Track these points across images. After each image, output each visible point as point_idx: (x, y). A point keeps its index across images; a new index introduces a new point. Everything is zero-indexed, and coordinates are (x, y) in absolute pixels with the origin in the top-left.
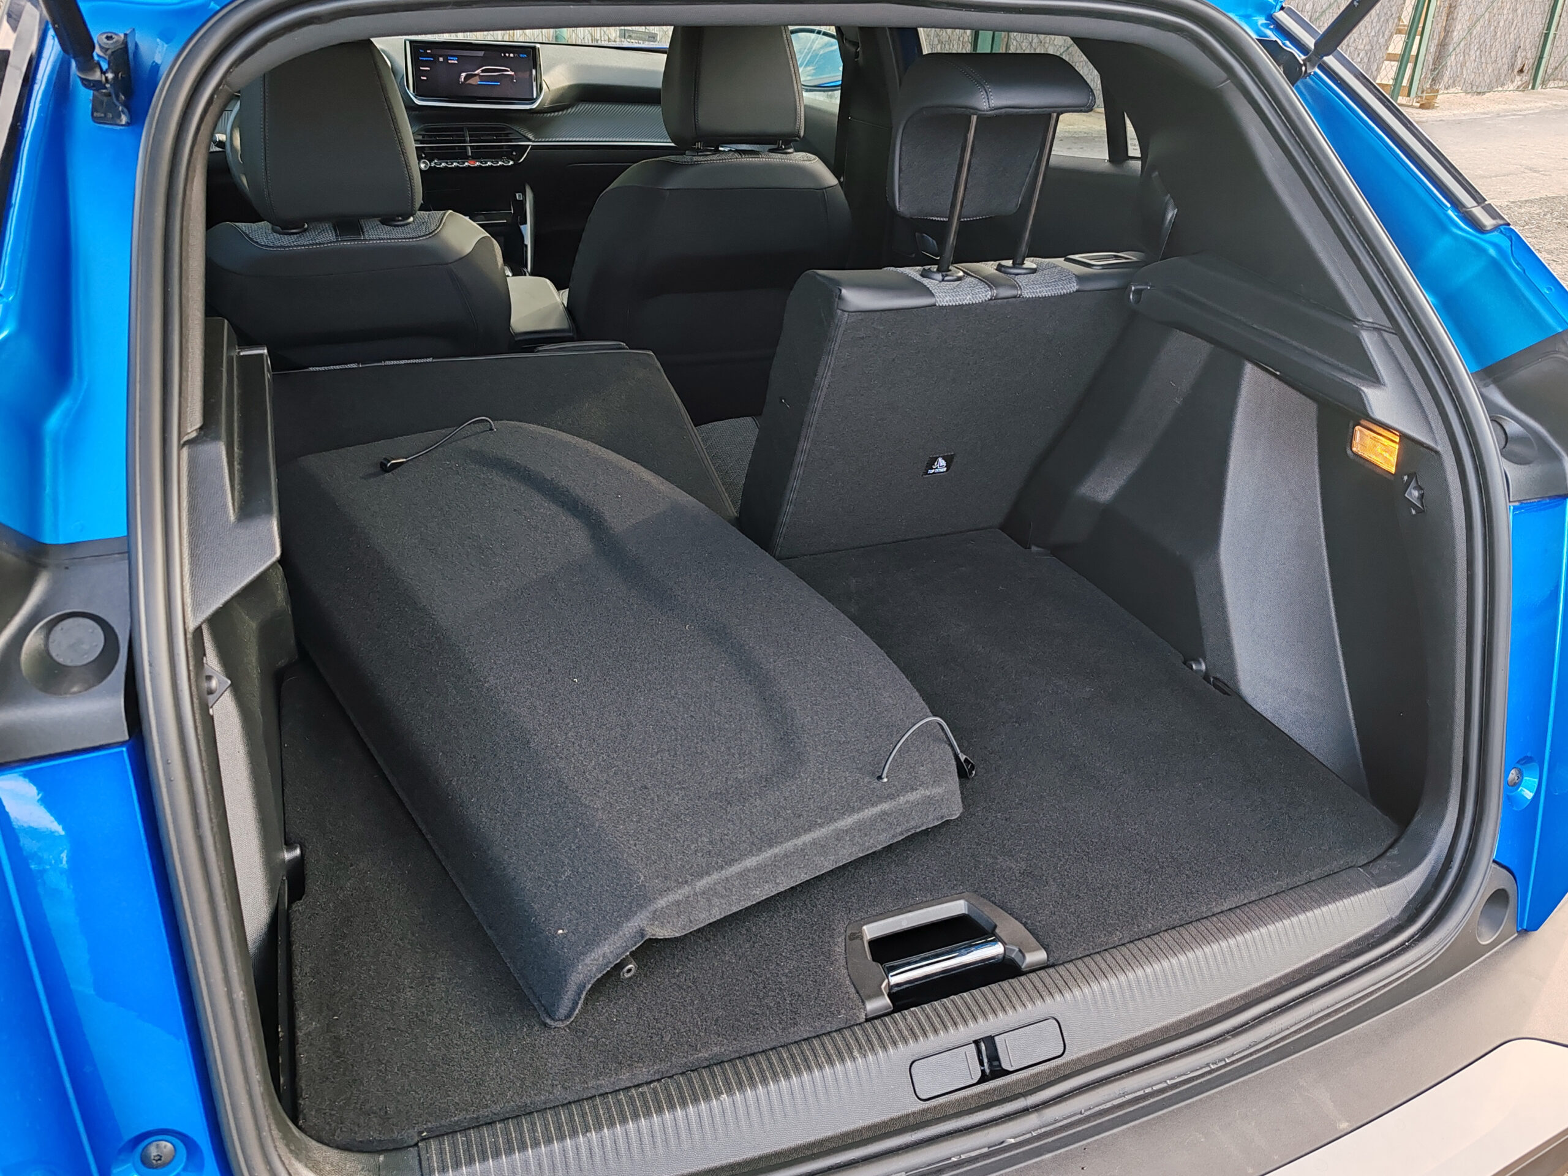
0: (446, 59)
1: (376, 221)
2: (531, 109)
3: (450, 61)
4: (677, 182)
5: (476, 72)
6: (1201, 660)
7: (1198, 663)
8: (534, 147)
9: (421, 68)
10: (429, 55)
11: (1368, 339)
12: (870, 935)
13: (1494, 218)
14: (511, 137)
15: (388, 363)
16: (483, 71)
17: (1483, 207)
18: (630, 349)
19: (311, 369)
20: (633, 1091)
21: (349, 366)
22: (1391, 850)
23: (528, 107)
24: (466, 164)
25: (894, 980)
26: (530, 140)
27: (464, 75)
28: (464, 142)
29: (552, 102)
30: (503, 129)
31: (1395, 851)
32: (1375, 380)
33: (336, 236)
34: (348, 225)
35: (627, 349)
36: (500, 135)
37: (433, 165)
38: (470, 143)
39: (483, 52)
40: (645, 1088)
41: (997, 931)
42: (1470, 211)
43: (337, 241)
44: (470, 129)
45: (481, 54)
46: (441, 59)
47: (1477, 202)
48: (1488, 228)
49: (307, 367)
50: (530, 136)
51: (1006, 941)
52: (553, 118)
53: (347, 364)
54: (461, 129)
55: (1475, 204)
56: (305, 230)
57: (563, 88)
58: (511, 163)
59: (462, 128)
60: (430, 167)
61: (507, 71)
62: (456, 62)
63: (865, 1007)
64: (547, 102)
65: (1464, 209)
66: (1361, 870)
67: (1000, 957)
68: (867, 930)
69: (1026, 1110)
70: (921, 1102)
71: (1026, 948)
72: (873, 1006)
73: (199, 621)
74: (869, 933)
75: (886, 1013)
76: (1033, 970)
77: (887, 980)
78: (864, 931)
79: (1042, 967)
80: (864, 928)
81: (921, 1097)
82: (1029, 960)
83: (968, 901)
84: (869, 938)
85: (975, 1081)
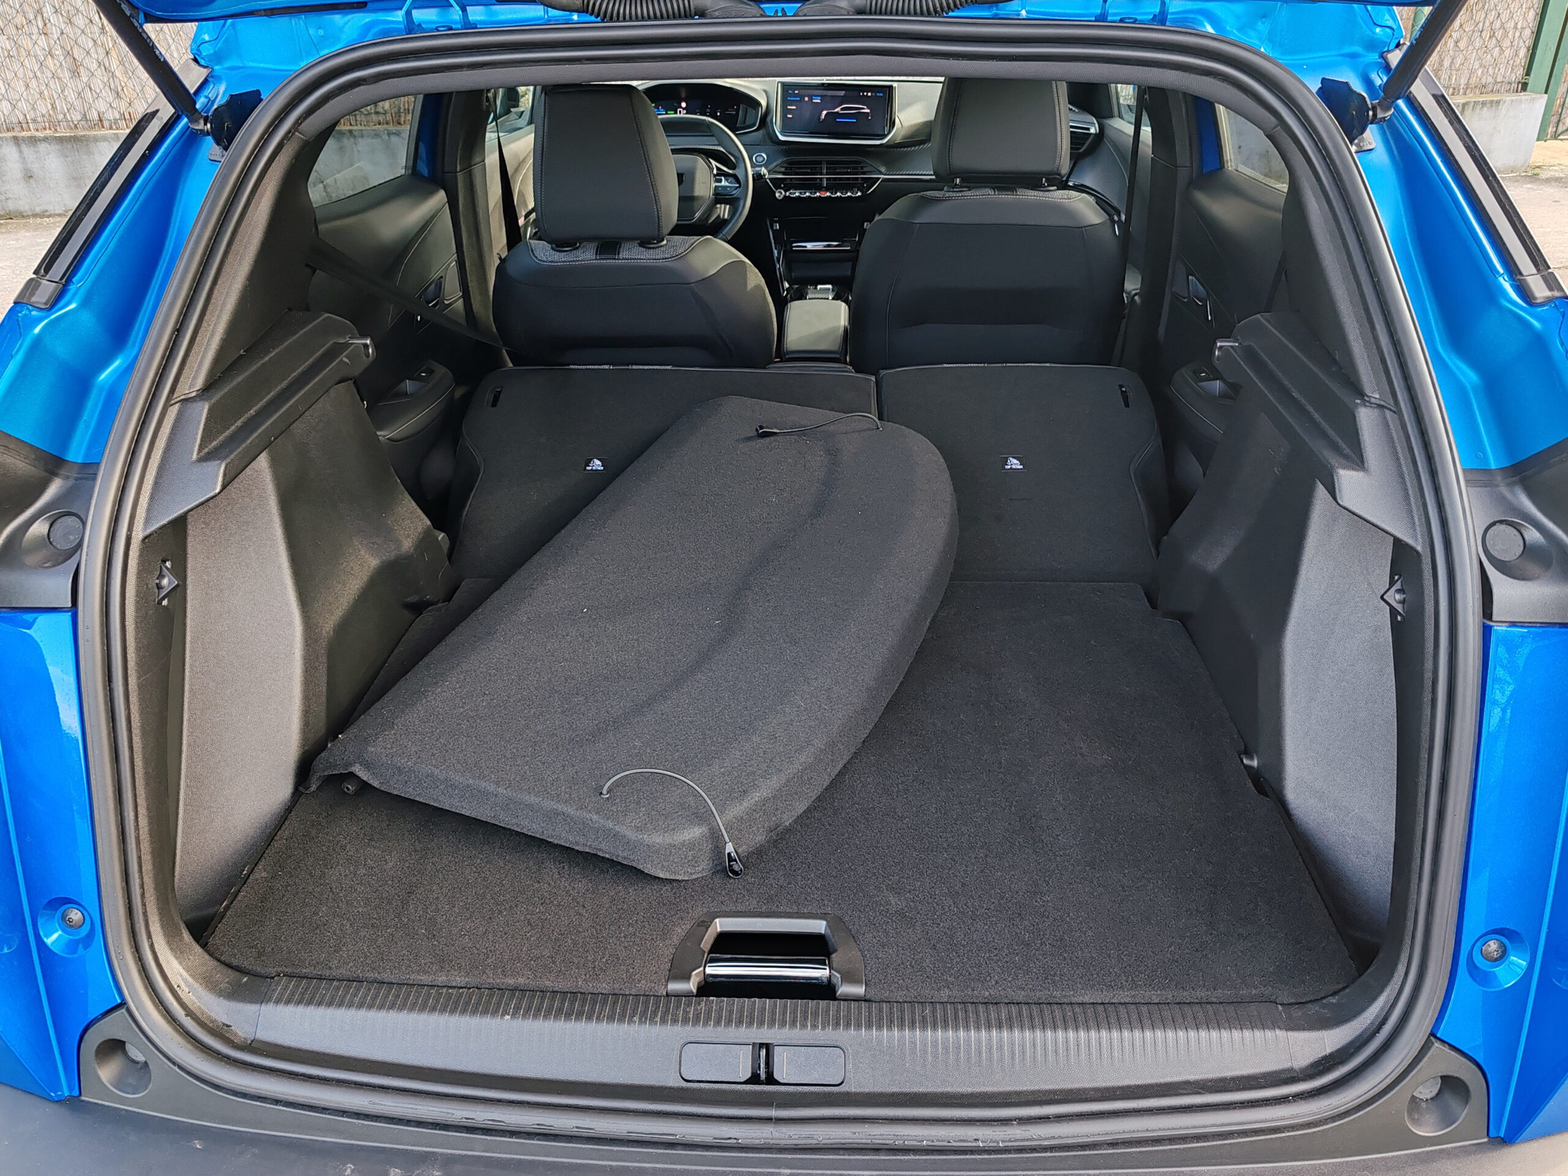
0: (811, 99)
1: (636, 243)
2: (881, 145)
3: (814, 101)
4: (928, 216)
5: (836, 110)
6: (1255, 756)
7: (1252, 758)
8: (884, 180)
9: (789, 107)
10: (796, 95)
11: (1366, 418)
12: (720, 928)
13: (1551, 289)
14: (865, 169)
15: (634, 367)
16: (842, 109)
17: (1541, 276)
18: (857, 372)
19: (572, 367)
20: (445, 990)
21: (602, 367)
22: (1330, 997)
23: (878, 142)
24: (818, 194)
25: (710, 970)
26: (881, 173)
27: (825, 112)
28: (821, 174)
29: (905, 137)
30: (858, 162)
31: (1333, 1000)
32: (1358, 460)
33: (596, 254)
34: (609, 246)
35: (852, 372)
36: (857, 168)
37: (788, 194)
38: (827, 175)
39: (844, 92)
40: (455, 991)
41: (833, 956)
42: (1525, 280)
43: (596, 259)
44: (828, 163)
45: (842, 93)
46: (806, 99)
47: (1538, 270)
48: (1538, 301)
49: (568, 365)
50: (883, 169)
51: (835, 965)
52: (908, 153)
53: (600, 365)
54: (820, 163)
55: (1534, 271)
56: (577, 248)
57: (918, 124)
58: (859, 194)
59: (821, 161)
60: (785, 196)
61: (863, 109)
62: (819, 101)
63: (667, 985)
64: (900, 137)
65: (1519, 277)
66: (1280, 1007)
67: (825, 980)
68: (720, 922)
69: (768, 1120)
70: (683, 1081)
71: (850, 977)
72: (674, 986)
73: (148, 531)
74: (721, 925)
75: (688, 995)
76: (847, 999)
77: (702, 969)
78: (716, 923)
79: (857, 999)
80: (717, 920)
81: (684, 1077)
82: (844, 989)
83: (828, 922)
84: (719, 930)
85: (742, 1080)
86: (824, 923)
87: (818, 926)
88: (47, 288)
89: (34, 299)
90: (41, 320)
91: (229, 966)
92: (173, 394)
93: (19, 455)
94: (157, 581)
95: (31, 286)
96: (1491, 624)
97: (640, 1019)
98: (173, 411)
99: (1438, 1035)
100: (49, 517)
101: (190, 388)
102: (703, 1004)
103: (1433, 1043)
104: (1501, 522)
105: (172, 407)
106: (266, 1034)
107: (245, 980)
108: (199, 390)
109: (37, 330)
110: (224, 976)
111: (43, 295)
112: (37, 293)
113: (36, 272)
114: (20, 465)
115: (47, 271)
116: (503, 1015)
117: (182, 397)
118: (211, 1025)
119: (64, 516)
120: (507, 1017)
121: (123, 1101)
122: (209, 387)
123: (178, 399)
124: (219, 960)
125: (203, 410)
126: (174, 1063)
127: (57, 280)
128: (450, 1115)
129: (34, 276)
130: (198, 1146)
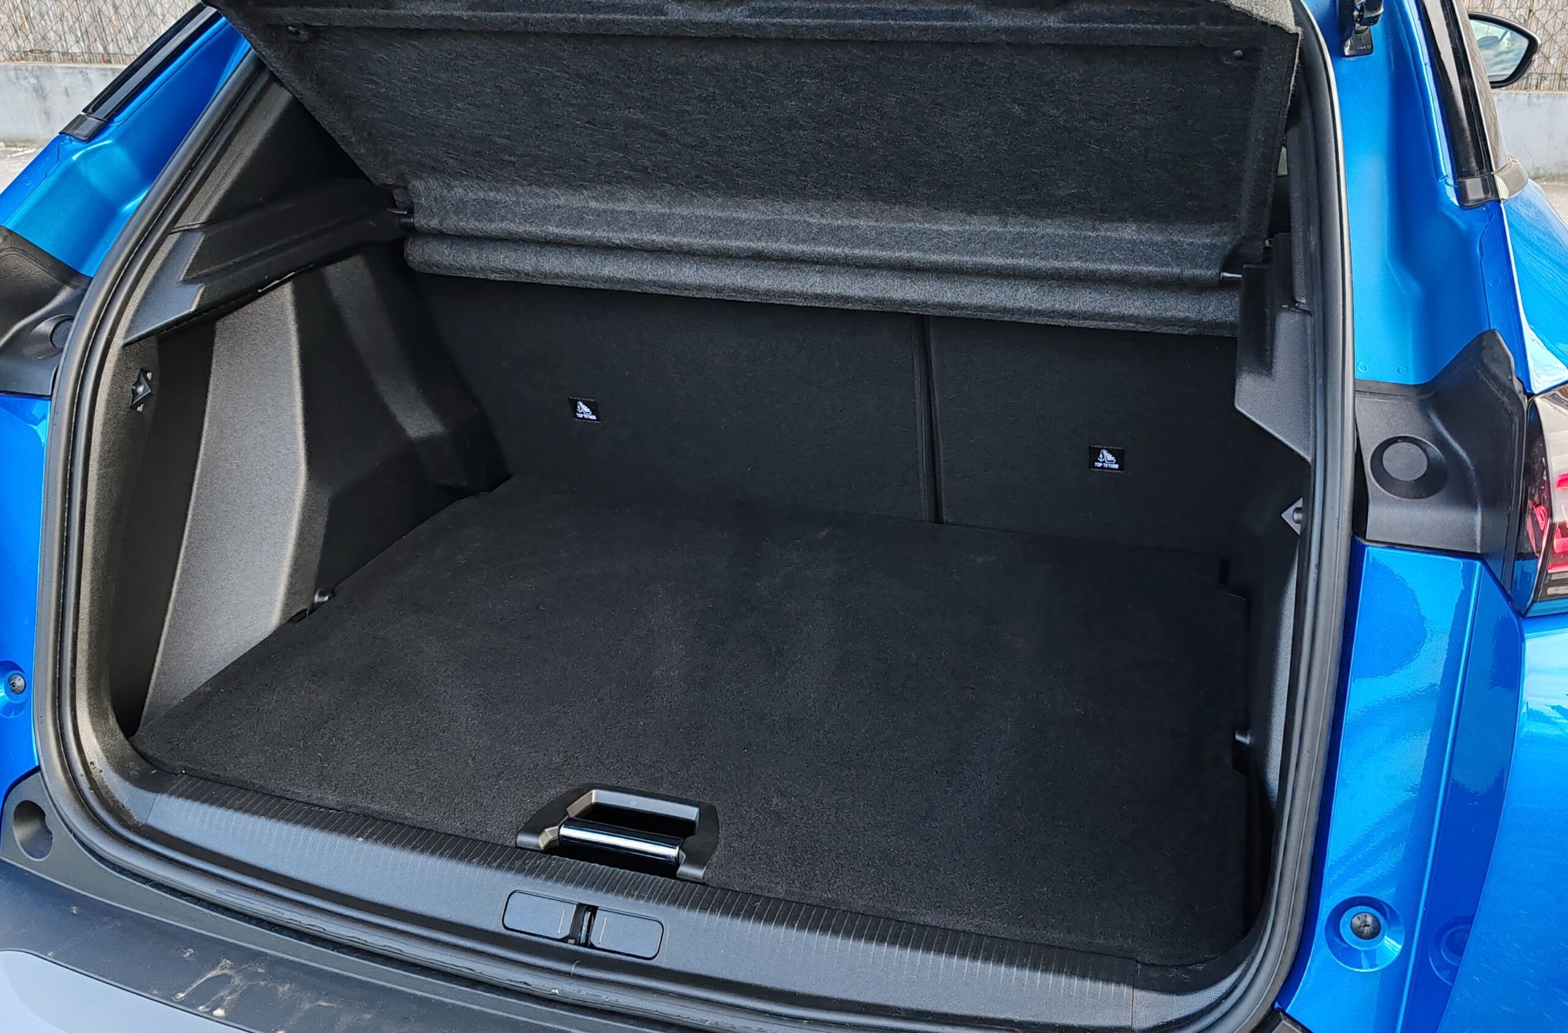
6: (1249, 732)
11: (1284, 322)
12: (597, 799)
13: (1486, 192)
17: (1482, 179)
48: (1472, 204)
51: (686, 848)
63: (518, 836)
66: (1139, 966)
67: (673, 860)
68: (596, 793)
69: (567, 974)
70: (503, 928)
71: (694, 860)
72: (524, 839)
73: (130, 339)
74: (596, 796)
75: (536, 850)
76: (686, 880)
77: (557, 827)
78: (591, 794)
79: (695, 881)
80: (594, 792)
81: (506, 925)
82: (684, 869)
83: (700, 811)
84: (593, 801)
85: (559, 937)
86: (696, 810)
87: (690, 813)
88: (93, 122)
89: (77, 132)
90: (77, 151)
91: (143, 755)
92: (176, 223)
93: (35, 261)
94: (134, 388)
95: (78, 121)
96: (1367, 543)
97: (480, 861)
98: (172, 239)
99: (1287, 1011)
100: (56, 319)
101: (194, 220)
102: (544, 860)
103: (1281, 1020)
104: (1405, 439)
105: (172, 235)
106: (155, 821)
107: (154, 772)
108: (202, 223)
109: (75, 158)
110: (135, 767)
111: (85, 130)
112: (81, 127)
113: (85, 110)
114: (35, 272)
115: (94, 110)
116: (358, 837)
117: (186, 228)
118: (112, 804)
119: (66, 320)
120: (361, 839)
121: (28, 863)
122: (210, 222)
123: (179, 229)
124: (135, 749)
125: (198, 240)
126: (71, 831)
127: (101, 118)
128: (280, 915)
129: (83, 114)
130: (74, 912)
